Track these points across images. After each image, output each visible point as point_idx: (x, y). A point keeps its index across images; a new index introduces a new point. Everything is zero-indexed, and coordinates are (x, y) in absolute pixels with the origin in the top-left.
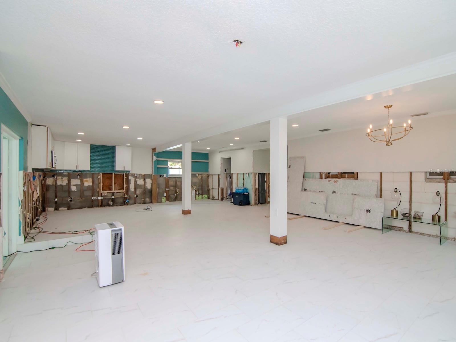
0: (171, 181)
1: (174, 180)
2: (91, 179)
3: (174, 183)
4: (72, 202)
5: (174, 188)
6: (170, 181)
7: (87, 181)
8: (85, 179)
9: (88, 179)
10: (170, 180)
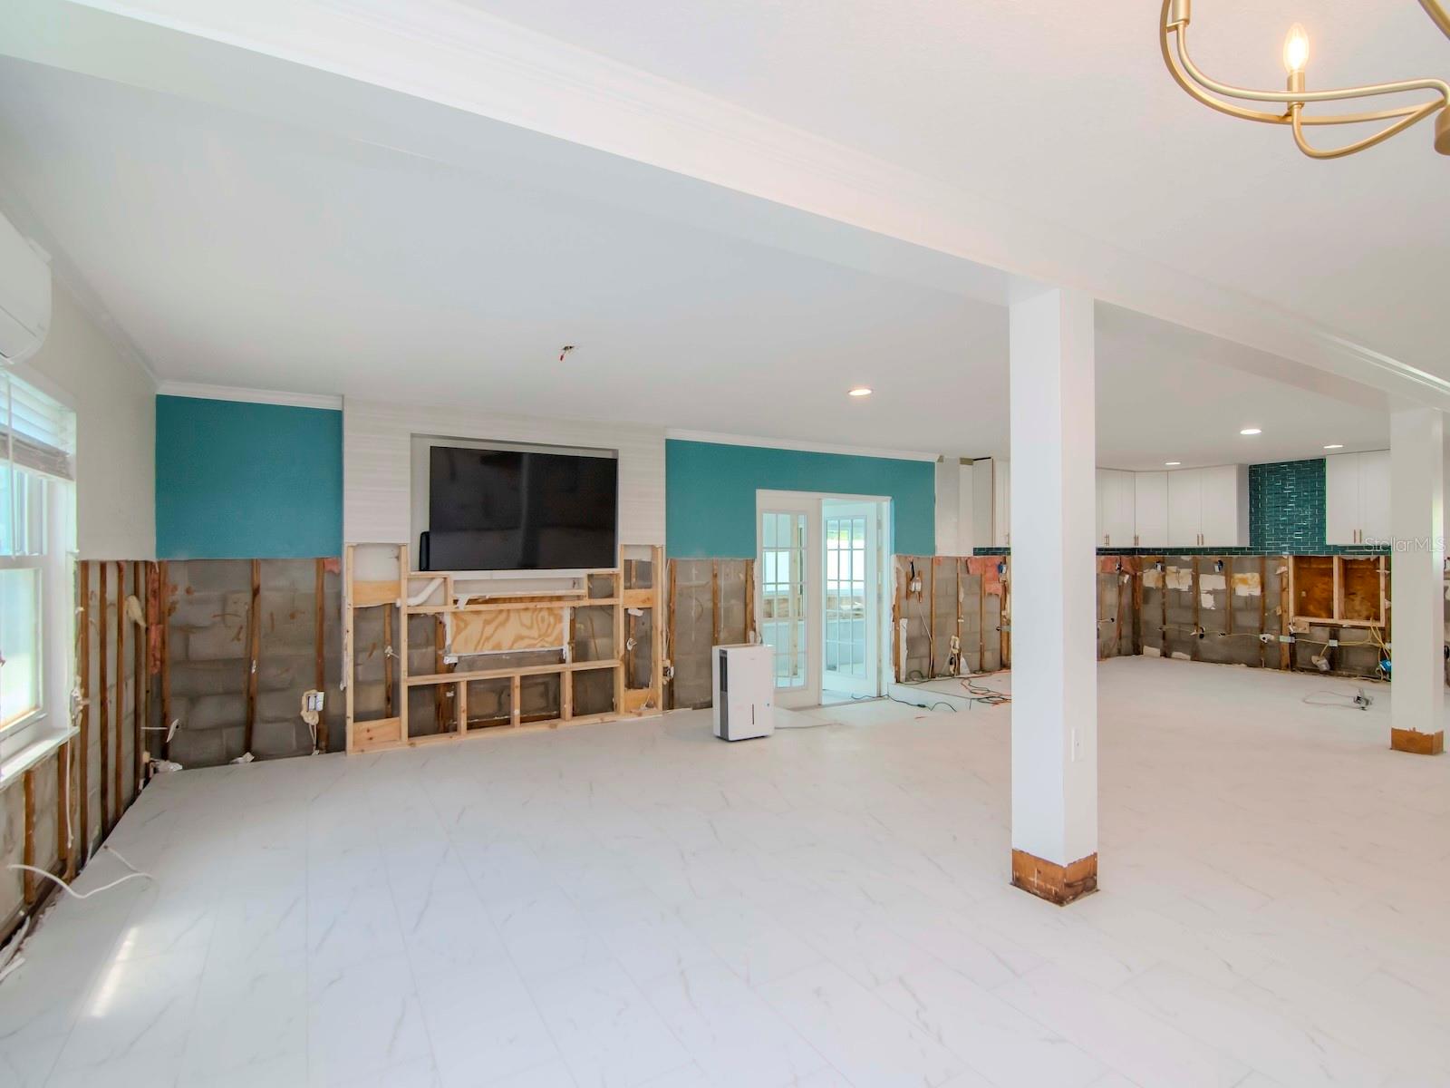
2: (1257, 576)
4: (1205, 641)
7: (1244, 581)
8: (1238, 576)
9: (1248, 575)
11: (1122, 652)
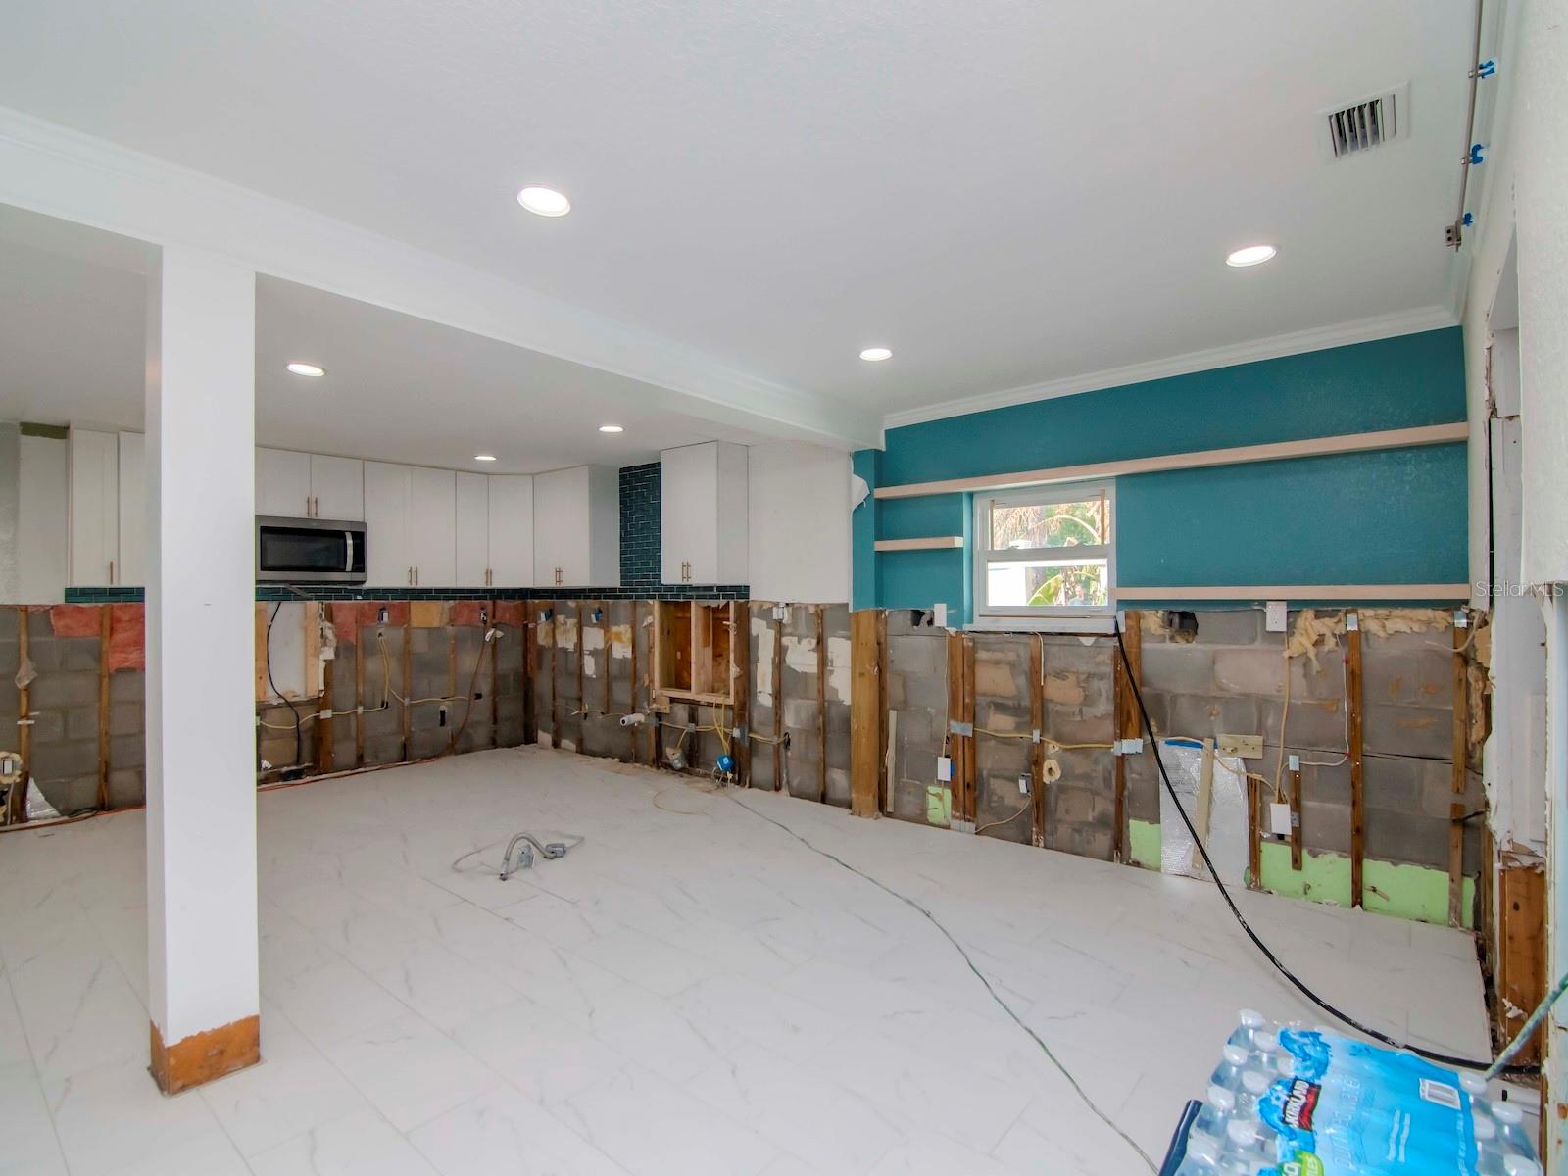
0: (997, 663)
1: (1021, 652)
2: (629, 630)
3: (1022, 681)
4: (587, 723)
5: (1019, 728)
6: (988, 662)
7: (619, 637)
8: (614, 629)
9: (622, 628)
10: (982, 655)
11: (499, 741)
